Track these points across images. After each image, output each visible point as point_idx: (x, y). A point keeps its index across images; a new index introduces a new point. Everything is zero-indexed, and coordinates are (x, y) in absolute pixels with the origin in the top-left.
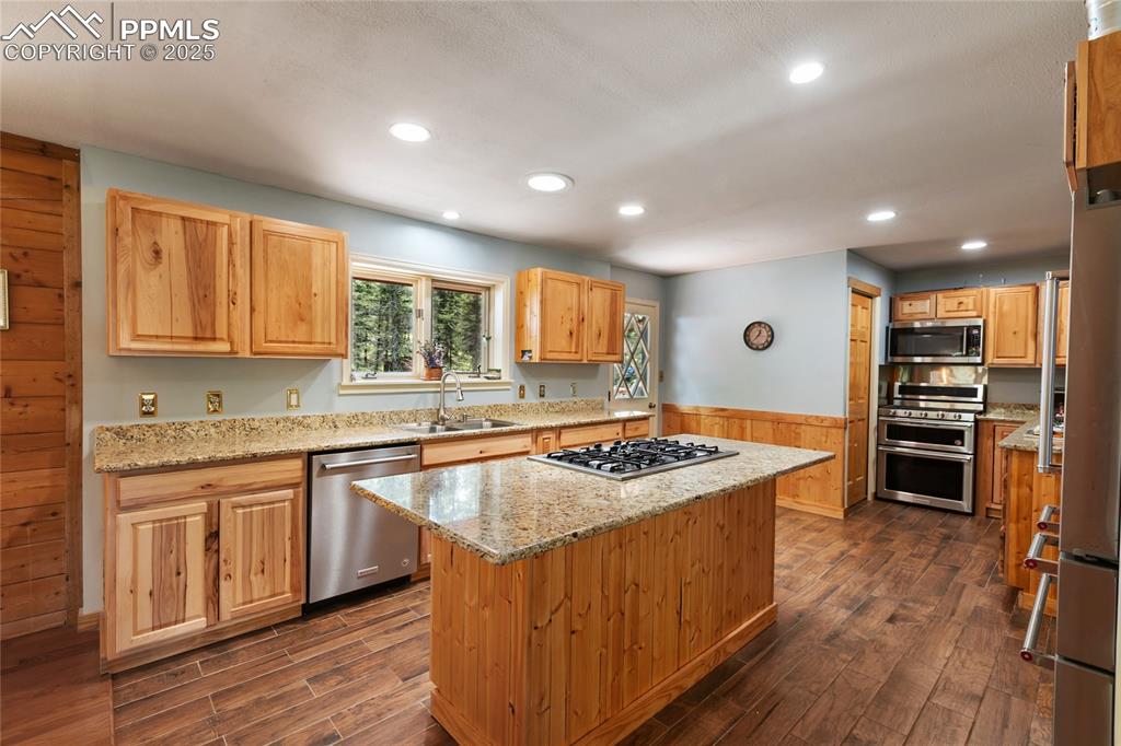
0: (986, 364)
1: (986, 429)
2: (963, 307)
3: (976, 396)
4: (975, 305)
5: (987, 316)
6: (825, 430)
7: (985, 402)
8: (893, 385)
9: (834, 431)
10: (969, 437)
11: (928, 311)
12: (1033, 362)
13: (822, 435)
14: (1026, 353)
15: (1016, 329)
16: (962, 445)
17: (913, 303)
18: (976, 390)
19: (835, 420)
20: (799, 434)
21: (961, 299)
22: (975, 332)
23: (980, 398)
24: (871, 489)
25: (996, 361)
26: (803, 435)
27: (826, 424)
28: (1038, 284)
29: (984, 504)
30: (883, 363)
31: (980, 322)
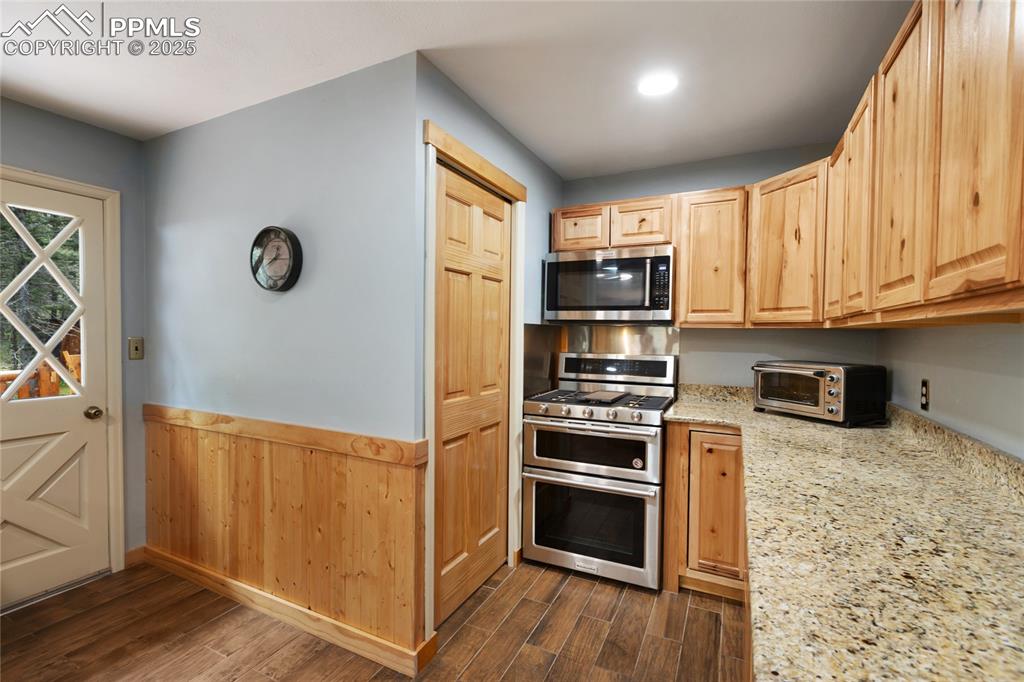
0: (677, 324)
1: (677, 437)
2: (646, 228)
3: (665, 376)
4: (661, 224)
5: (679, 243)
6: (383, 469)
7: (675, 385)
8: (558, 358)
9: (398, 472)
10: (653, 453)
11: (599, 235)
12: (740, 319)
13: (380, 481)
14: (731, 306)
15: (718, 264)
16: (643, 468)
17: (580, 221)
18: (664, 364)
19: (399, 447)
20: (342, 475)
21: (643, 214)
22: (663, 268)
23: (669, 379)
24: (514, 546)
25: (693, 317)
26: (349, 475)
27: (386, 456)
28: (747, 188)
29: (675, 571)
30: (537, 321)
31: (669, 251)
